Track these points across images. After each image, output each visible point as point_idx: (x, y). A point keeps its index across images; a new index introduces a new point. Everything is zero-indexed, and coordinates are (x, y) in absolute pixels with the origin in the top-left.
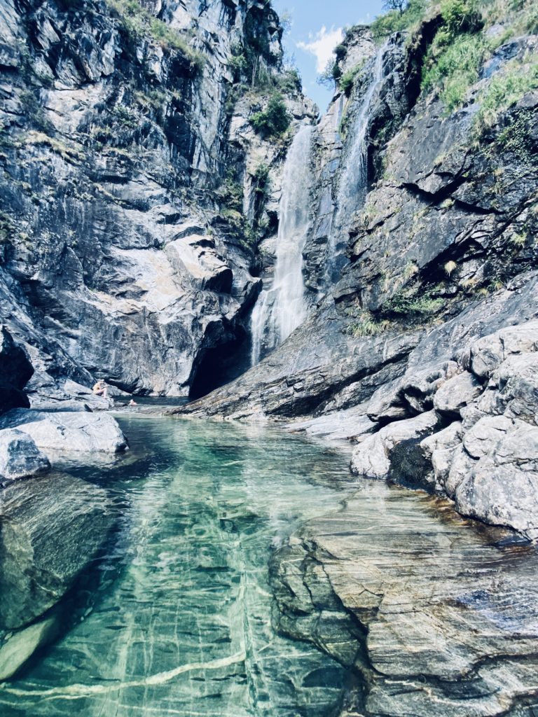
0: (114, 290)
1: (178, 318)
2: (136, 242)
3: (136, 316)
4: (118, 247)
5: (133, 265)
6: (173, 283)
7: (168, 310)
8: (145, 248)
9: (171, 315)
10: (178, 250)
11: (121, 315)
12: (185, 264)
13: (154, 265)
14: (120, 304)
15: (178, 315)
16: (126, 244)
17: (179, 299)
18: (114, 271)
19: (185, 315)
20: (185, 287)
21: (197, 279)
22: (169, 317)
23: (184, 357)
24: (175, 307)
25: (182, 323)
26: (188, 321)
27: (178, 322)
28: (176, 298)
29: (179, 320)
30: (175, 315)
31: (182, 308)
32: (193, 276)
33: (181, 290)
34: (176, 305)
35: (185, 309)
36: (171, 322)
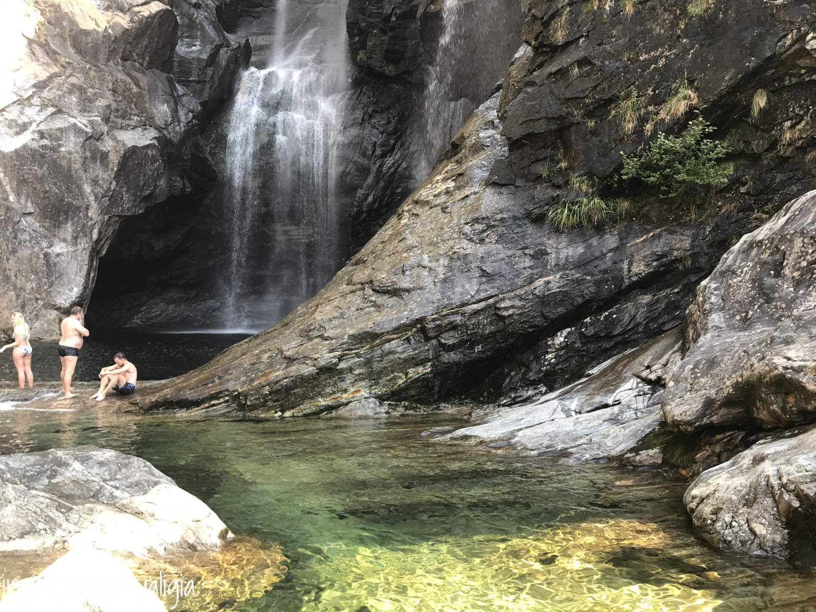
1: (42, 135)
7: (13, 114)
9: (24, 128)
15: (42, 127)
19: (60, 130)
20: (55, 53)
21: (86, 33)
22: (17, 134)
23: (65, 240)
24: (31, 105)
25: (54, 149)
26: (70, 146)
27: (44, 147)
28: (33, 82)
29: (46, 142)
30: (33, 127)
31: (51, 110)
32: (73, 23)
33: (46, 59)
34: (36, 101)
35: (60, 111)
36: (25, 147)
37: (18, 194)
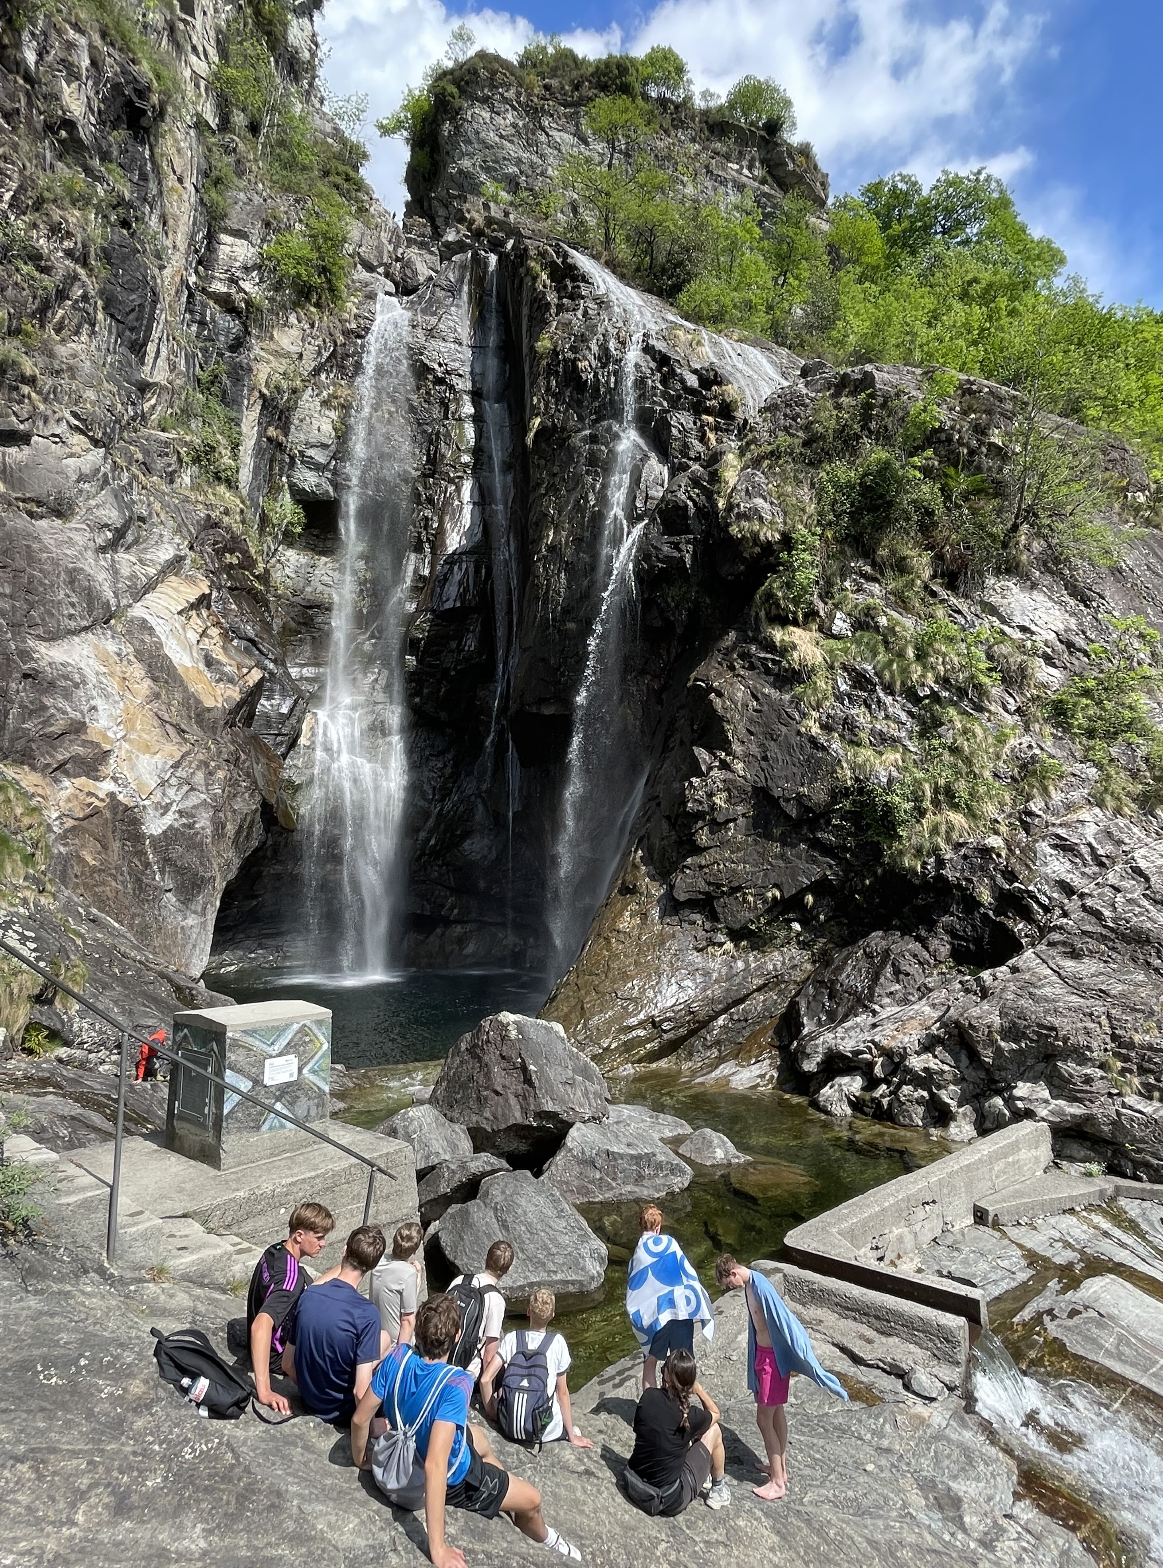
0: (49, 760)
1: (180, 813)
2: (71, 617)
3: (94, 820)
4: (39, 637)
5: (77, 685)
6: (156, 722)
7: (157, 797)
8: (86, 629)
9: (166, 809)
10: (158, 629)
11: (70, 823)
12: (180, 671)
13: (112, 674)
14: (64, 794)
15: (181, 806)
16: (52, 625)
17: (176, 766)
18: (44, 708)
19: (194, 807)
20: (184, 731)
21: (209, 710)
22: (163, 815)
23: (195, 912)
24: (170, 785)
25: (190, 826)
26: (204, 821)
27: (184, 825)
28: (171, 763)
29: (184, 820)
30: (174, 808)
31: (186, 788)
32: (198, 702)
33: (179, 739)
34: (173, 781)
35: (193, 789)
36: (171, 827)
37: (162, 872)
